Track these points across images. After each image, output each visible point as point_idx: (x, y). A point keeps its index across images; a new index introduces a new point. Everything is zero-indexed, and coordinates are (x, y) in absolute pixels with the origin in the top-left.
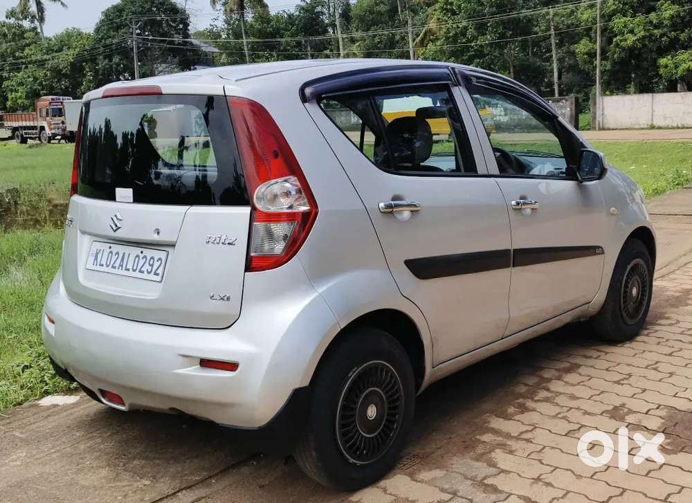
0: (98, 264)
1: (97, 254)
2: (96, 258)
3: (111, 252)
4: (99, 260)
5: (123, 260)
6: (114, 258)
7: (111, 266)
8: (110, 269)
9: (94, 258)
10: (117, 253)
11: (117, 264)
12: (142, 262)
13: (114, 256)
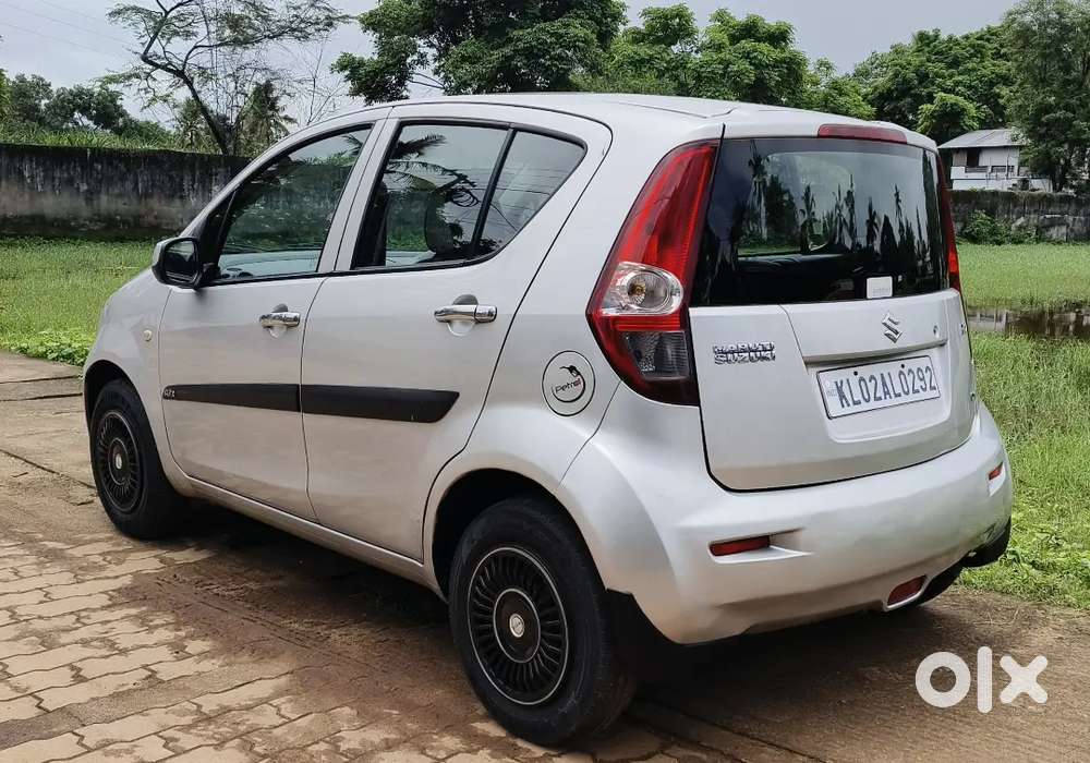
0: (851, 403)
1: (840, 389)
2: (842, 396)
3: (862, 379)
4: (848, 397)
5: (884, 385)
6: (871, 386)
7: (872, 398)
8: (873, 404)
9: (837, 397)
10: (872, 378)
11: (880, 393)
12: (910, 378)
13: (868, 384)
